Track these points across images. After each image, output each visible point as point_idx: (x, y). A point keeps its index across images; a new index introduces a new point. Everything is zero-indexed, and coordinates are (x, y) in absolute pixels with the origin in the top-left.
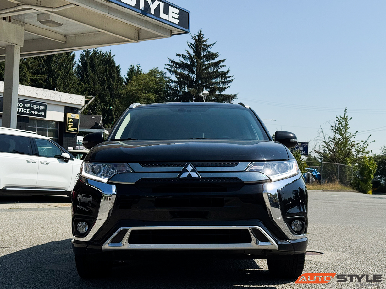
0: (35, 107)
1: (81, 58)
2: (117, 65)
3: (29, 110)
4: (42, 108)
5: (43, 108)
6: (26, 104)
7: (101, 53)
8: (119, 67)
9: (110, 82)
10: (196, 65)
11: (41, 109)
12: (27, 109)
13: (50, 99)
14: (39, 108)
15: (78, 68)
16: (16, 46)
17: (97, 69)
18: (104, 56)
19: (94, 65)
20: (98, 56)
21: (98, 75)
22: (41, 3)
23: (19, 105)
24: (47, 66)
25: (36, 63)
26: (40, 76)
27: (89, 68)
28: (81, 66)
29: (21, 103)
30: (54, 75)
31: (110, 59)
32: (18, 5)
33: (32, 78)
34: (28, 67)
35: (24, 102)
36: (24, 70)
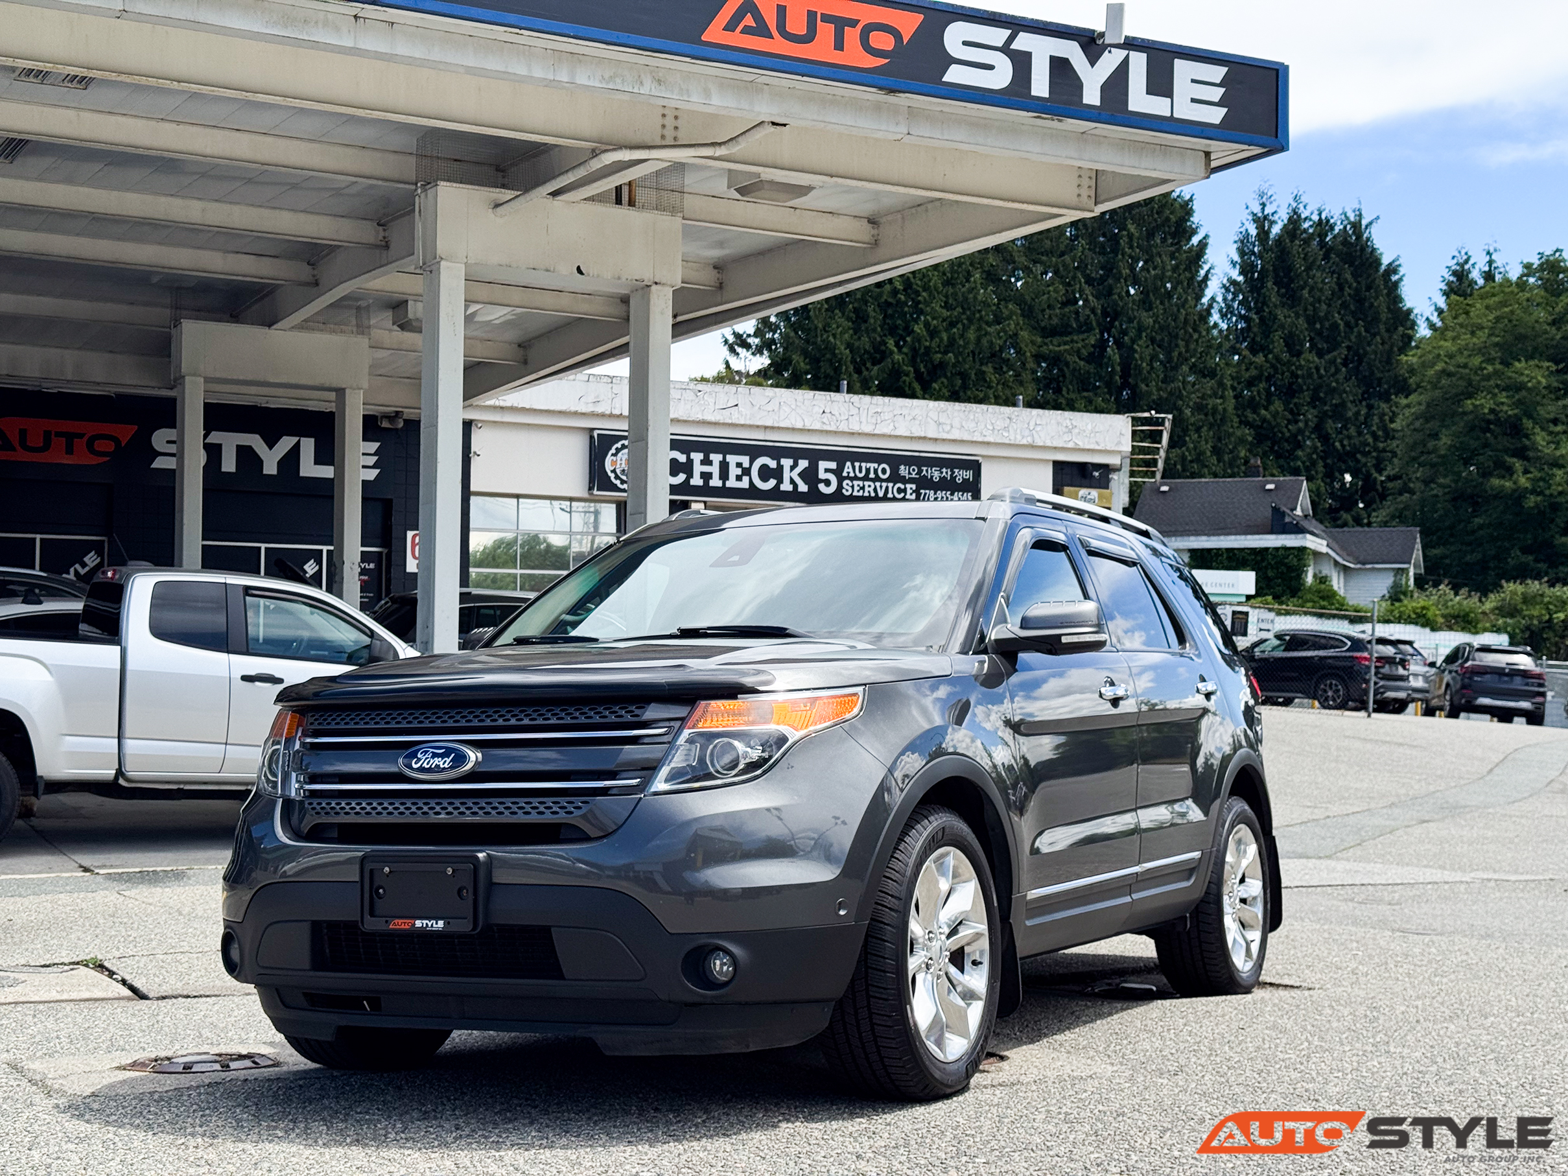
0: (936, 474)
1: (1238, 249)
2: (1385, 261)
3: (914, 487)
4: (962, 475)
5: (968, 475)
6: (902, 467)
7: (1323, 217)
8: (1399, 265)
9: (1359, 333)
11: (959, 480)
12: (908, 486)
13: (991, 440)
14: (953, 478)
15: (1227, 290)
16: (654, 288)
17: (1303, 288)
18: (1332, 228)
19: (1291, 271)
20: (1305, 231)
21: (1306, 310)
22: (680, 134)
23: (876, 471)
24: (1097, 297)
25: (1056, 291)
26: (1072, 341)
27: (1270, 284)
28: (1241, 279)
29: (883, 465)
30: (1124, 333)
31: (1359, 235)
32: (595, 154)
33: (1044, 349)
34: (1028, 312)
35: (895, 461)
36: (1013, 326)
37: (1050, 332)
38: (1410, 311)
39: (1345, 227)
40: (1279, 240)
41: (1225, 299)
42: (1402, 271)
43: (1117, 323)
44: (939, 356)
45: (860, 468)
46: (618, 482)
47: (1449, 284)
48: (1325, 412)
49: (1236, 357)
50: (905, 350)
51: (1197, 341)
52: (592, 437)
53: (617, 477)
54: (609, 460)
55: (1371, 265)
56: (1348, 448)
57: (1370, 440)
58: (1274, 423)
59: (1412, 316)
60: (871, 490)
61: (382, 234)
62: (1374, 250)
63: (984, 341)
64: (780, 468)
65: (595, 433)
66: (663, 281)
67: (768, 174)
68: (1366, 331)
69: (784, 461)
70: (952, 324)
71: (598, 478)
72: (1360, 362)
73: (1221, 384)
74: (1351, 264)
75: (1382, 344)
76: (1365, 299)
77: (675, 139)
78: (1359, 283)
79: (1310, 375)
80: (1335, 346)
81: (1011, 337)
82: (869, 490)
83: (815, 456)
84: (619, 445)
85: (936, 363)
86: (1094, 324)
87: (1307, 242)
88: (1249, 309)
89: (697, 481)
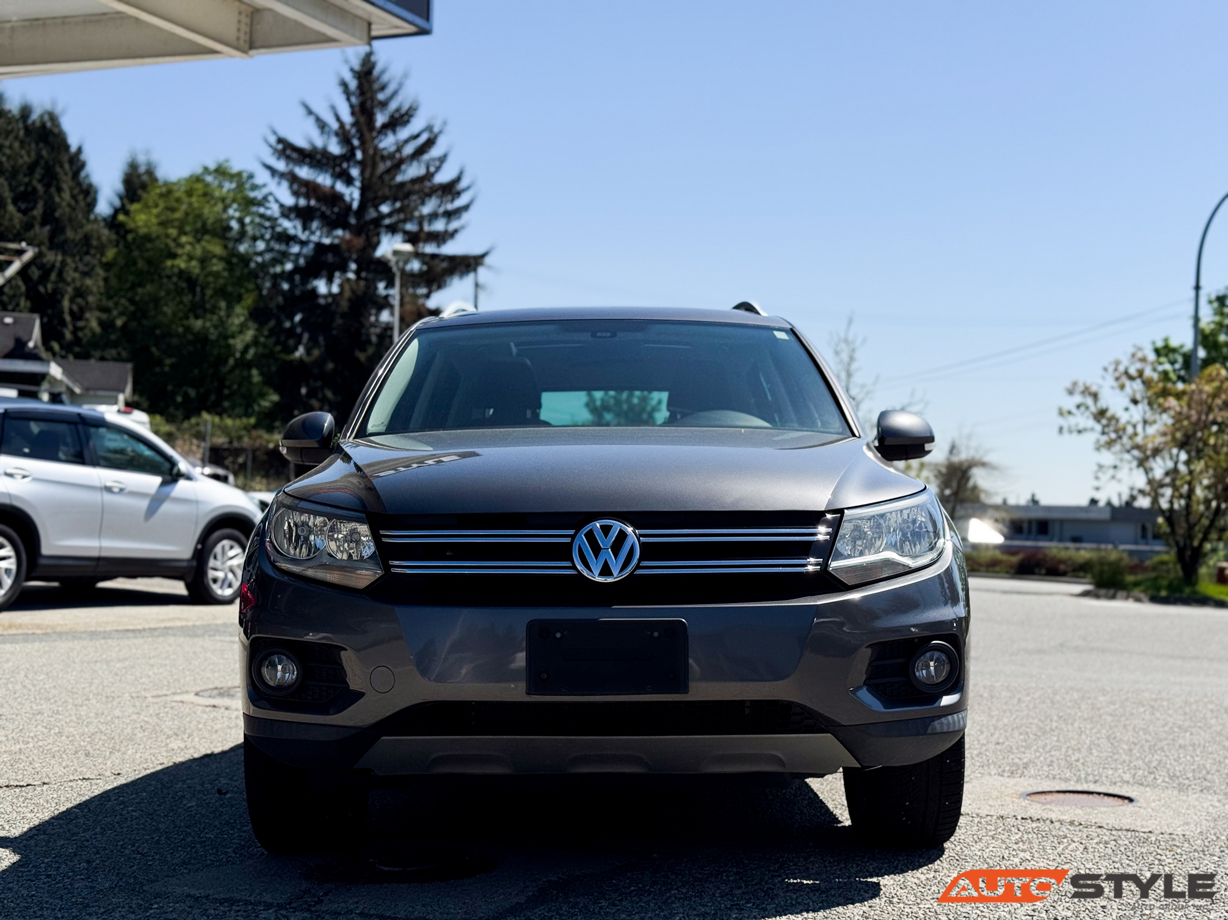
10: (359, 155)
18: (32, 111)
20: (10, 112)
39: (43, 115)
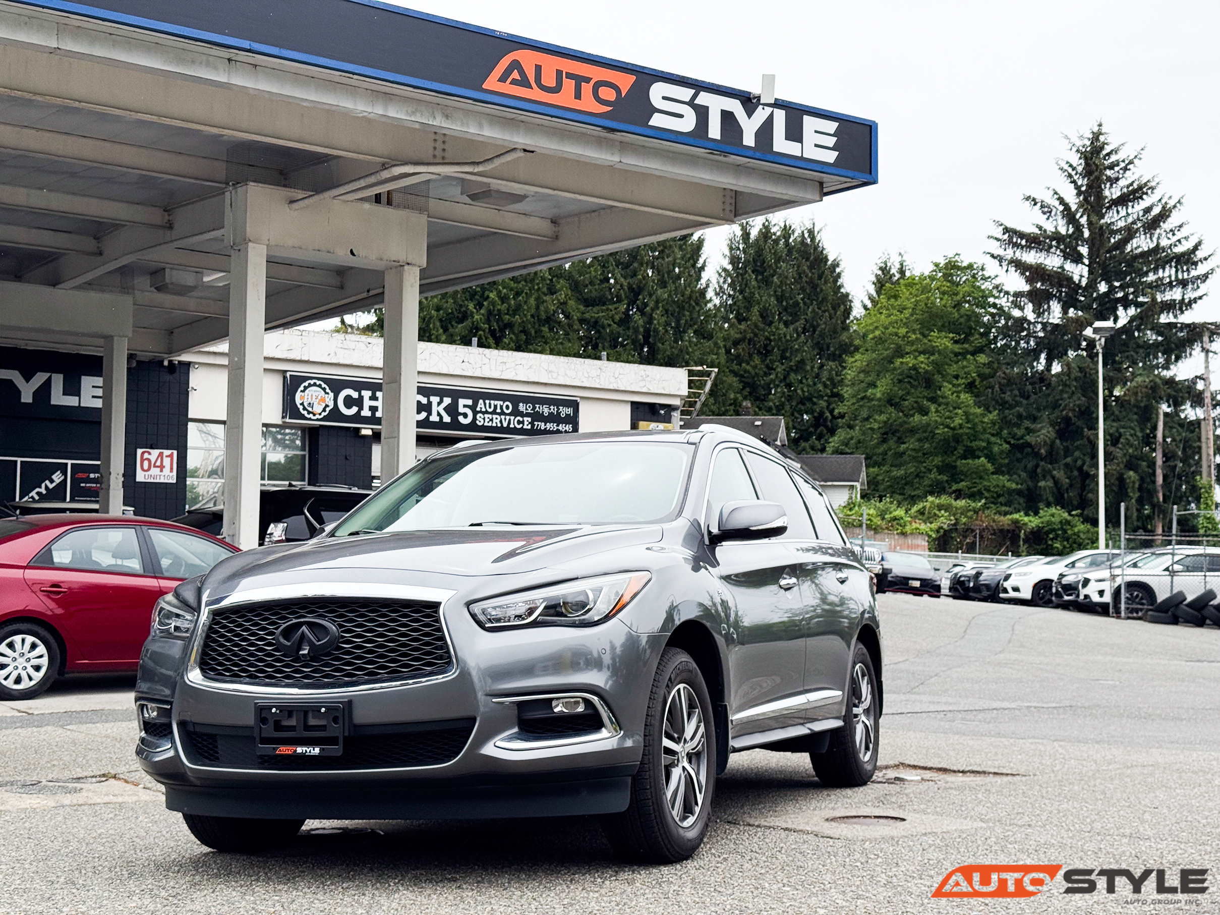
0: (545, 410)
1: (728, 246)
2: (831, 258)
3: (530, 419)
4: (565, 411)
6: (521, 404)
9: (813, 310)
10: (1086, 234)
11: (563, 415)
12: (526, 419)
13: (588, 385)
14: (559, 413)
15: (720, 274)
16: (406, 267)
17: (773, 276)
18: (793, 231)
19: (764, 262)
20: (775, 234)
21: (775, 292)
22: (446, 154)
23: (501, 407)
24: (625, 278)
25: (596, 271)
26: (608, 309)
27: (750, 271)
28: (730, 267)
29: (507, 403)
30: (646, 305)
31: (813, 238)
32: (384, 167)
33: (587, 316)
34: (576, 287)
35: (515, 400)
36: (563, 296)
37: (589, 302)
38: (847, 295)
39: (803, 232)
40: (757, 240)
41: (718, 282)
42: (843, 265)
43: (640, 297)
44: (507, 317)
45: (490, 404)
46: (305, 413)
47: (877, 276)
48: (791, 367)
49: (726, 325)
50: (482, 311)
51: (699, 312)
52: (285, 378)
53: (305, 409)
54: (298, 395)
55: (821, 260)
56: (806, 394)
57: (821, 388)
58: (753, 373)
59: (850, 297)
60: (498, 421)
61: (167, 218)
62: (823, 249)
63: (542, 308)
64: (430, 403)
65: (288, 374)
66: (414, 262)
67: (496, 184)
68: (819, 308)
69: (432, 398)
70: (518, 294)
71: (290, 408)
72: (814, 331)
73: (716, 344)
74: (807, 260)
75: (831, 318)
76: (817, 285)
77: (443, 158)
78: (813, 273)
79: (780, 339)
80: (795, 318)
81: (561, 304)
82: (496, 421)
83: (456, 395)
84: (306, 384)
85: (506, 322)
86: (623, 296)
87: (776, 241)
88: (734, 289)
89: (366, 413)
